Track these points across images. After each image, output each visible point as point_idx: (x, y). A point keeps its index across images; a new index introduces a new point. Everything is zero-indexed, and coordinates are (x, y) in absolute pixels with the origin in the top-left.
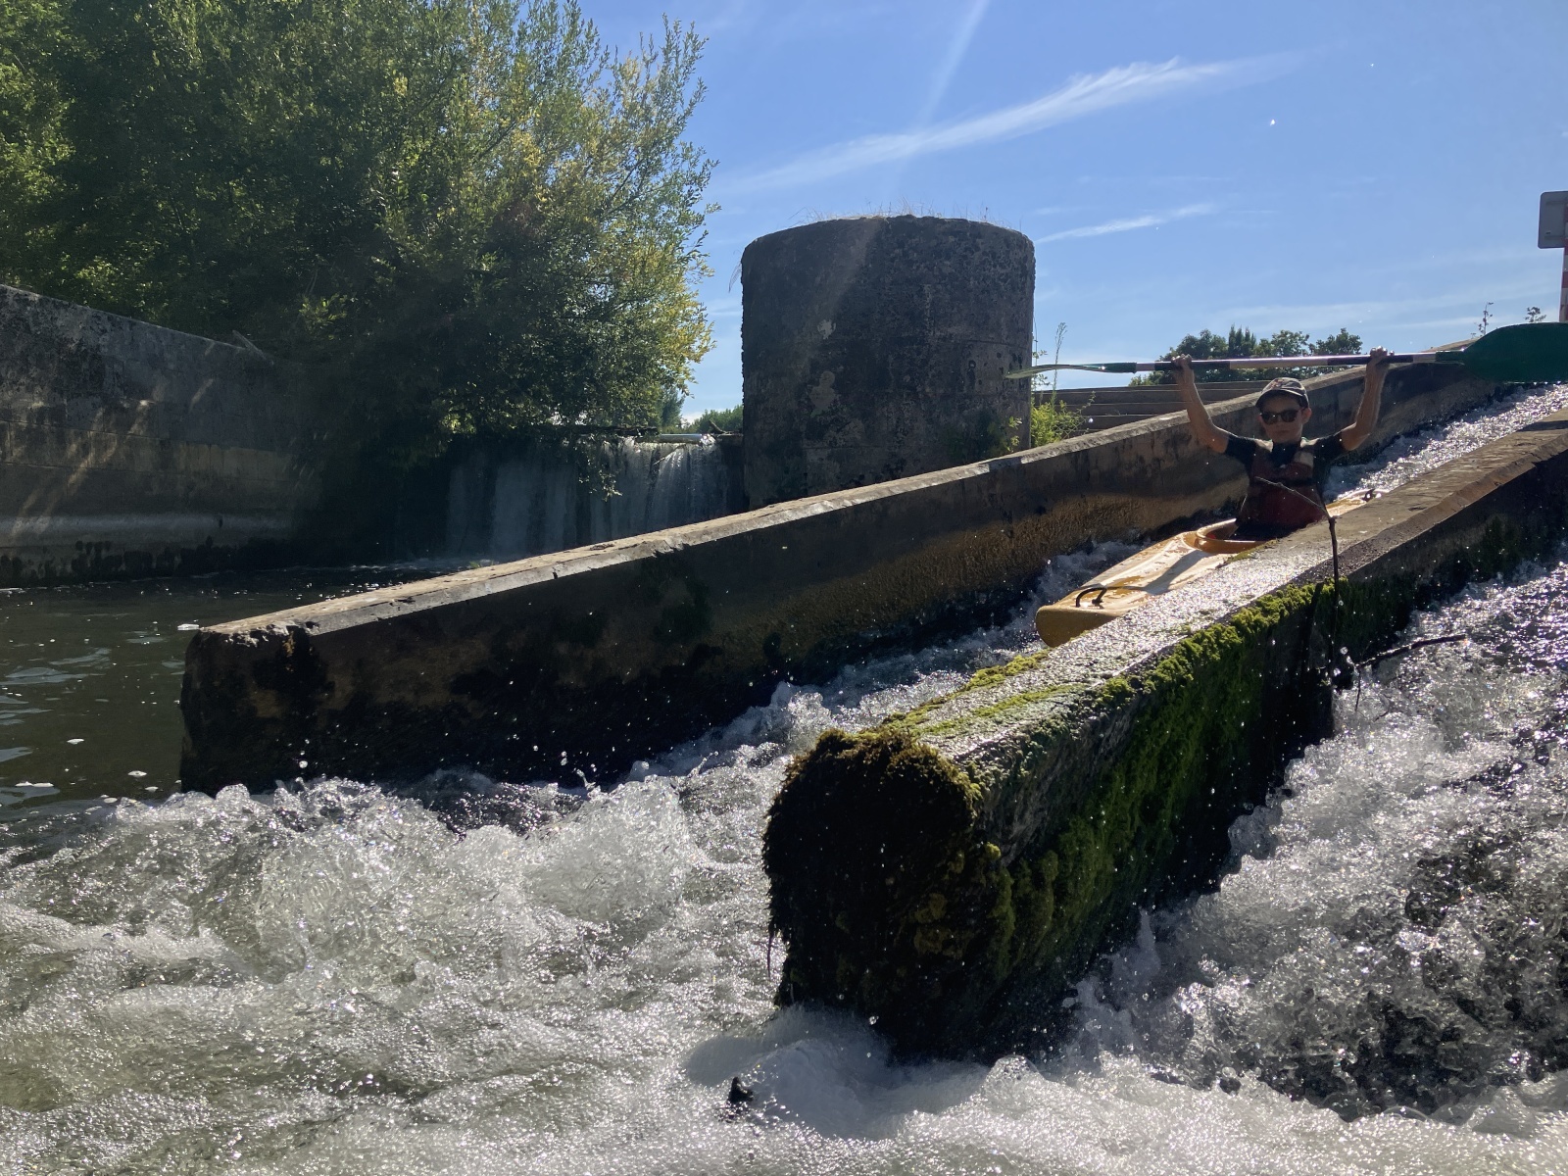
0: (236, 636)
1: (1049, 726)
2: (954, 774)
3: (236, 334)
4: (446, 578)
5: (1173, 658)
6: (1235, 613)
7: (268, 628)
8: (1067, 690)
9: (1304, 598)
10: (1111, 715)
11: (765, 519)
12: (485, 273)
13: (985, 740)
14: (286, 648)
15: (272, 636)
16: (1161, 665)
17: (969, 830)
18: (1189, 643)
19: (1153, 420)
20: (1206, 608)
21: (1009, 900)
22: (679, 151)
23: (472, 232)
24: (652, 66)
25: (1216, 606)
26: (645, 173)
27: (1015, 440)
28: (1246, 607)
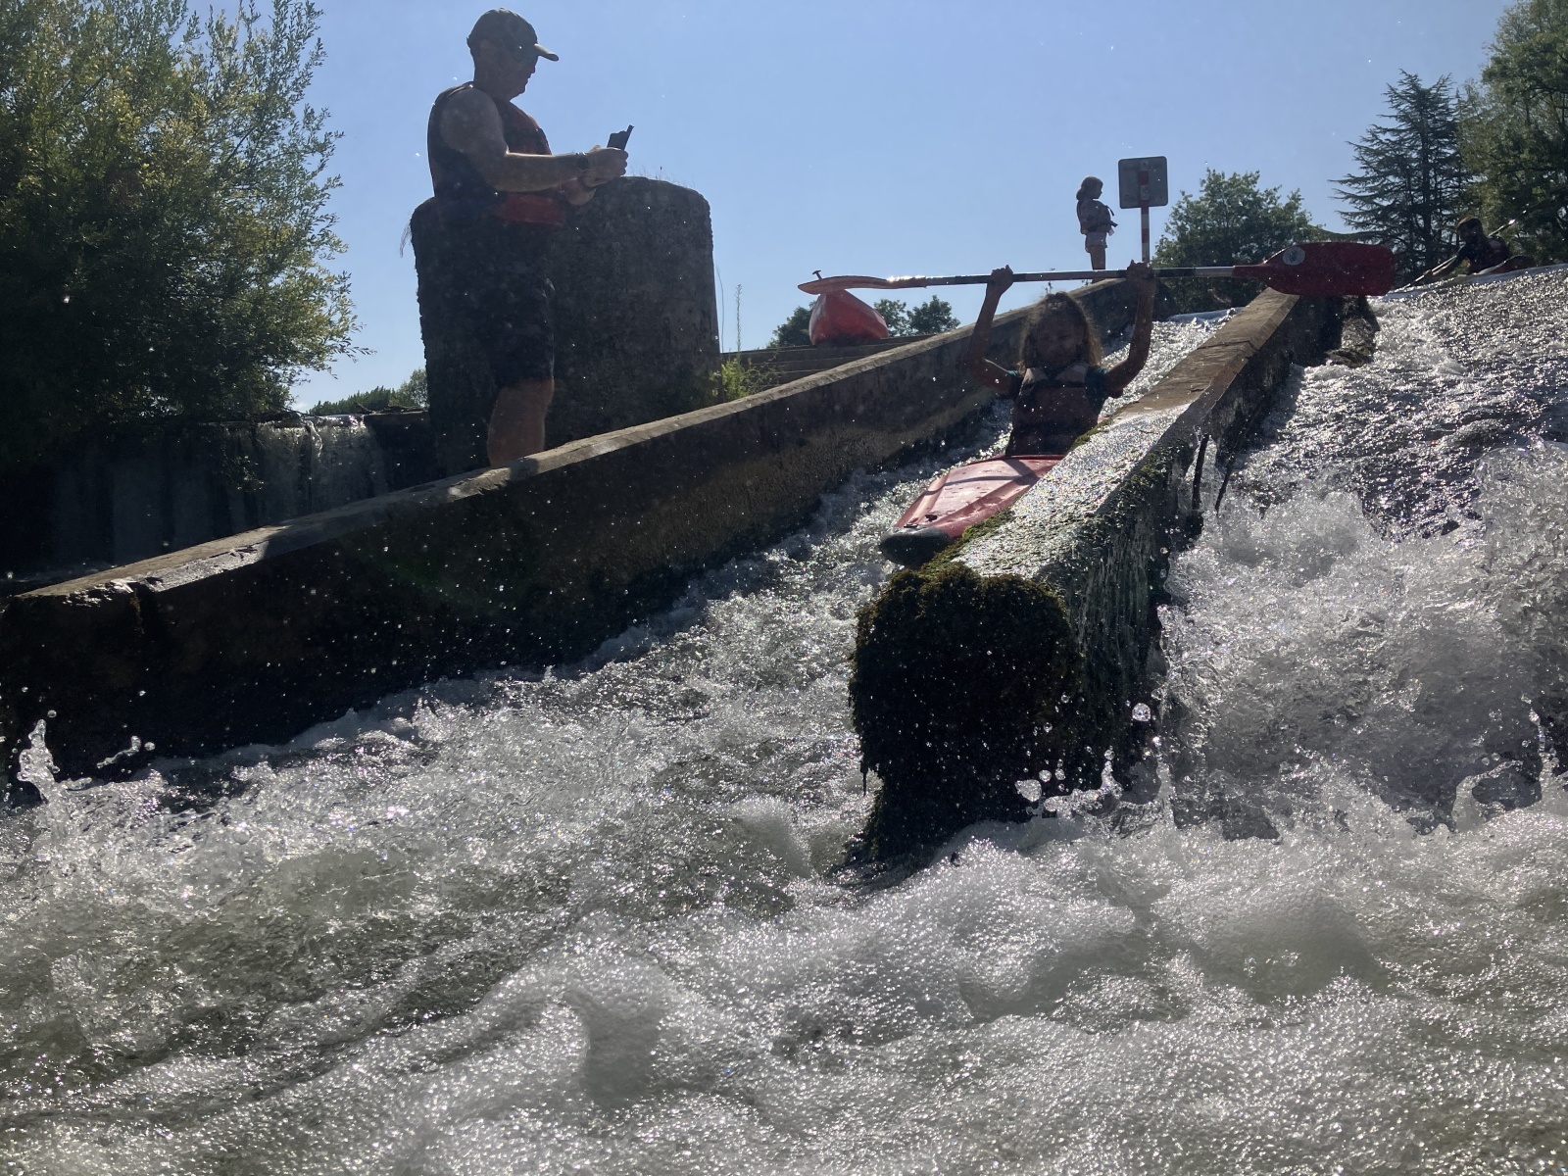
6: (1138, 467)
7: (105, 587)
13: (1039, 567)
14: (134, 609)
15: (115, 595)
16: (1117, 506)
18: (1123, 488)
27: (715, 393)
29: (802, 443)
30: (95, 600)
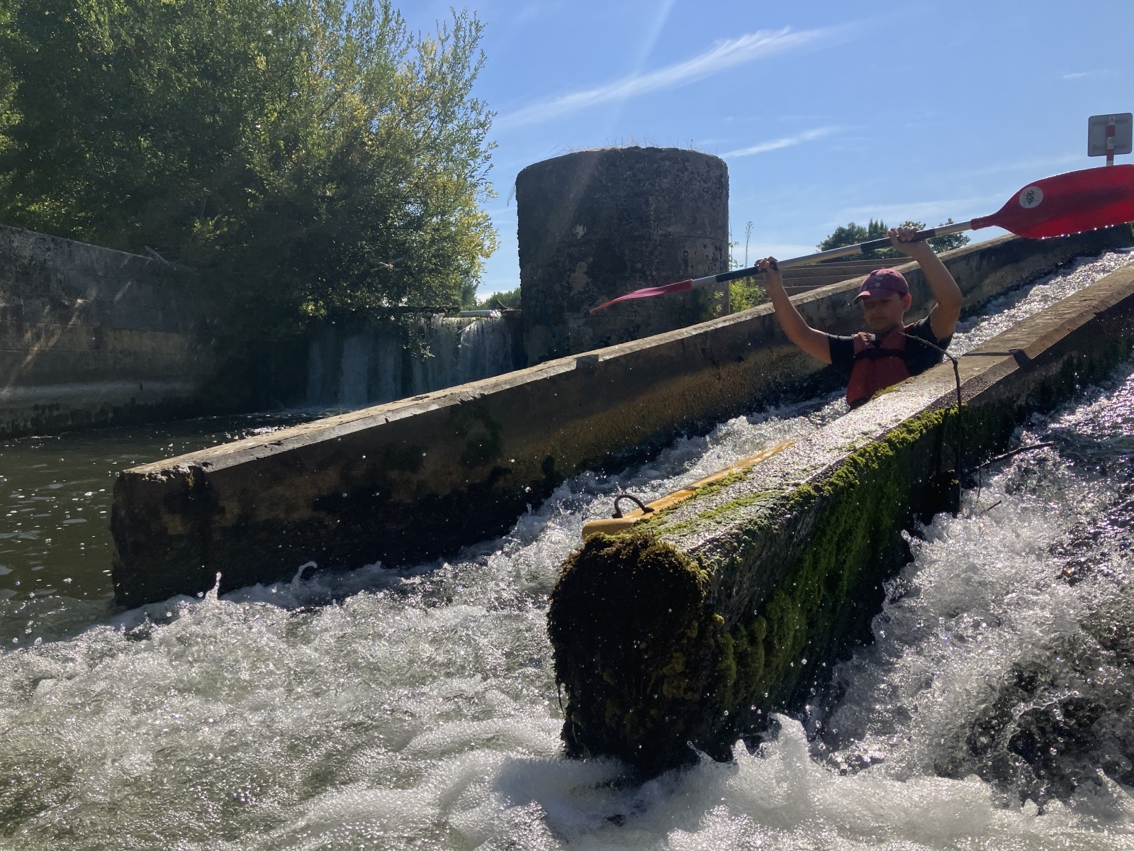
0: (150, 475)
1: (756, 523)
2: (688, 563)
3: (148, 248)
4: (306, 425)
5: (844, 468)
6: (888, 433)
7: (174, 468)
8: (768, 496)
9: (936, 419)
10: (801, 513)
11: (540, 373)
12: (329, 197)
13: (709, 537)
14: (188, 482)
15: (177, 473)
16: (835, 475)
17: (700, 605)
18: (855, 456)
19: (818, 290)
20: (866, 430)
21: (731, 656)
22: (469, 105)
23: (319, 168)
24: (446, 44)
25: (873, 428)
26: (443, 122)
27: (719, 308)
28: (894, 428)
29: (740, 359)
30: (164, 478)
